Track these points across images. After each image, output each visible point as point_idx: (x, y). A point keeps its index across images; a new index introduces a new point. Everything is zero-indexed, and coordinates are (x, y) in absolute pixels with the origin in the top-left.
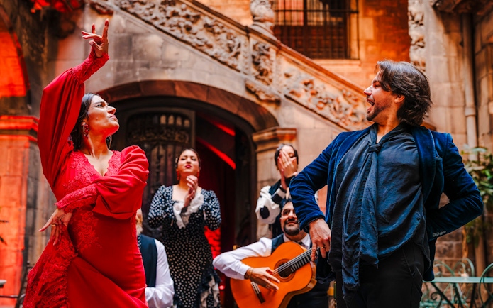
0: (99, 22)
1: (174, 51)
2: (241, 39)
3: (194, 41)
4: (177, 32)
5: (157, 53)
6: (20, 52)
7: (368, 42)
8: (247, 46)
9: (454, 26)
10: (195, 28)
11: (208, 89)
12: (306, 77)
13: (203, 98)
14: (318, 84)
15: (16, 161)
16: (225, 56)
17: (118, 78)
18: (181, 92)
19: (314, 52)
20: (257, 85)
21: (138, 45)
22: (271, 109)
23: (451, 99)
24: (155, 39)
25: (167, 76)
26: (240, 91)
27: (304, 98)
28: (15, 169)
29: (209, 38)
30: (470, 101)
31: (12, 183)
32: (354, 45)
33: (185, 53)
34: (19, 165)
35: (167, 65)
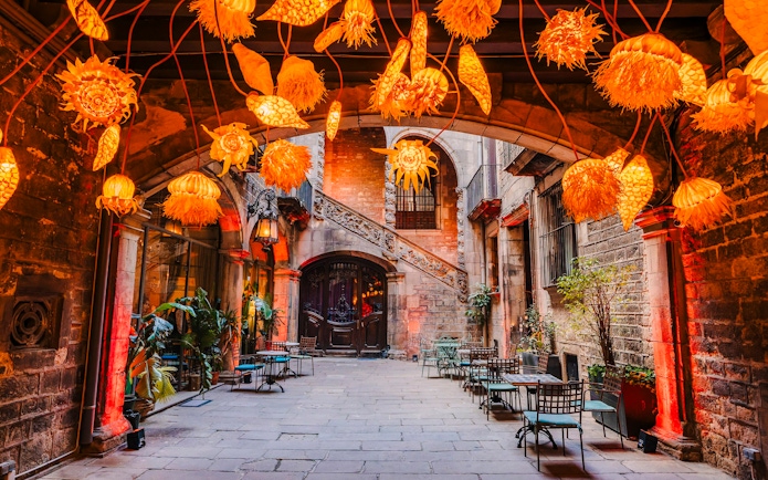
0: (318, 223)
1: (350, 237)
2: (380, 231)
3: (360, 232)
4: (352, 229)
5: (343, 238)
6: (287, 243)
7: (445, 220)
8: (383, 235)
9: (476, 225)
10: (360, 226)
11: (366, 254)
12: (409, 249)
13: (364, 257)
14: (415, 252)
15: (284, 288)
16: (374, 239)
17: (326, 249)
18: (353, 254)
20: (388, 253)
21: (335, 234)
22: (393, 263)
23: (475, 259)
24: (342, 231)
25: (347, 248)
26: (380, 256)
27: (408, 259)
28: (284, 291)
29: (366, 231)
30: (483, 261)
32: (438, 222)
33: (355, 238)
34: (286, 290)
35: (348, 243)
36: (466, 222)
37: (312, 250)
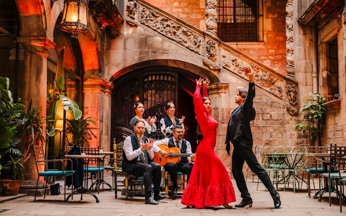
0: (131, 30)
1: (168, 44)
2: (201, 38)
3: (178, 40)
4: (169, 35)
5: (160, 46)
6: (97, 49)
7: (269, 32)
8: (204, 42)
9: (308, 31)
10: (178, 33)
11: (185, 63)
12: (233, 57)
13: (182, 67)
14: (239, 61)
15: (95, 100)
16: (193, 47)
17: (140, 58)
18: (170, 64)
19: (239, 37)
20: (209, 62)
21: (150, 42)
22: (216, 73)
23: (306, 68)
24: (159, 38)
25: (165, 57)
26: (201, 65)
27: (232, 68)
28: (95, 103)
29: (185, 38)
30: (315, 70)
31: (94, 110)
32: (261, 34)
33: (173, 46)
34: (96, 102)
35: (165, 52)
36: (296, 27)
37: (125, 60)
